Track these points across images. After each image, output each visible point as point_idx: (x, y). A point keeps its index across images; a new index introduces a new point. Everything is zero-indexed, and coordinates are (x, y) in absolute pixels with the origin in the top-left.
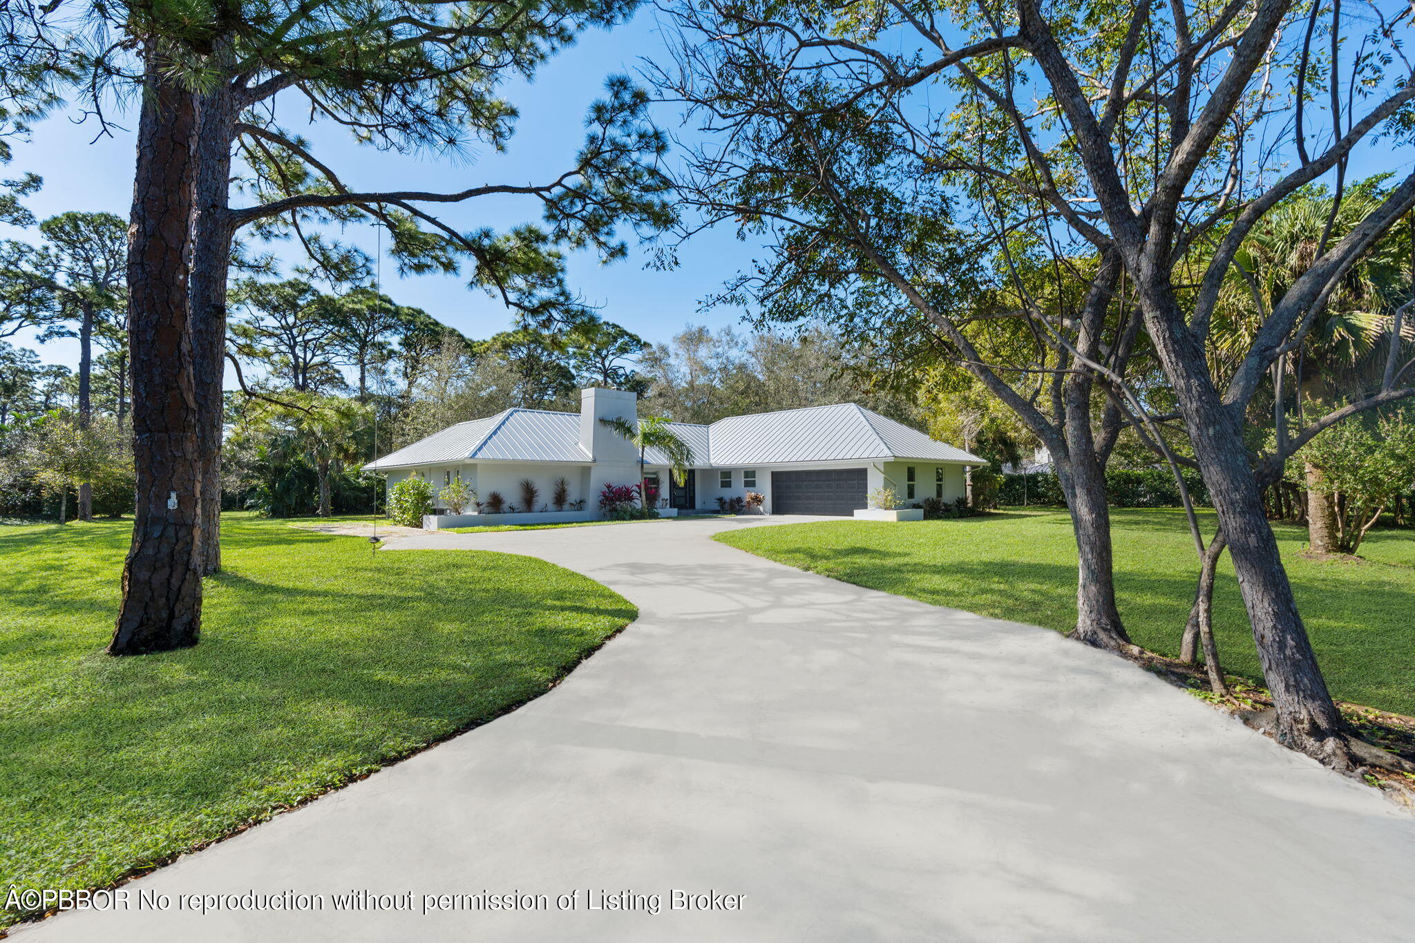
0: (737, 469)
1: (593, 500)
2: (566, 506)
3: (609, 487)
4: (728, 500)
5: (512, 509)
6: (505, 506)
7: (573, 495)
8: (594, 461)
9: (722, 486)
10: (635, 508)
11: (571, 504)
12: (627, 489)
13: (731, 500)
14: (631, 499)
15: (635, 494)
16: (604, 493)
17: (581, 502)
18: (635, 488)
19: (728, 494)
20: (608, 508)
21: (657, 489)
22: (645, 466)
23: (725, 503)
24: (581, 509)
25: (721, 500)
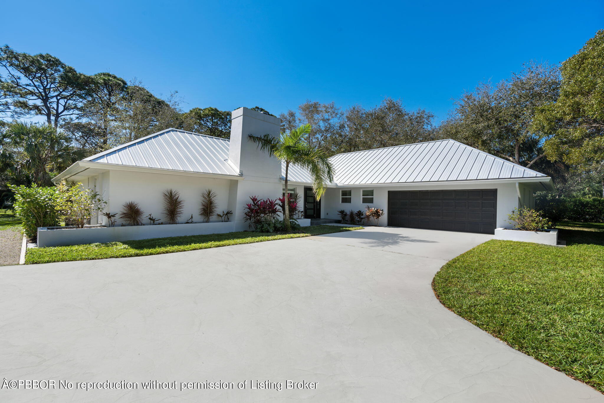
0: (357, 188)
1: (239, 212)
2: (213, 217)
3: (254, 200)
4: (348, 213)
5: (153, 221)
6: (144, 218)
7: (220, 206)
8: (241, 175)
9: (343, 202)
10: (278, 220)
11: (219, 215)
12: (271, 203)
13: (352, 213)
14: (275, 211)
15: (278, 207)
16: (249, 207)
17: (228, 213)
18: (278, 202)
19: (348, 208)
20: (253, 220)
21: (295, 202)
22: (289, 183)
23: (346, 215)
24: (228, 220)
25: (342, 212)
